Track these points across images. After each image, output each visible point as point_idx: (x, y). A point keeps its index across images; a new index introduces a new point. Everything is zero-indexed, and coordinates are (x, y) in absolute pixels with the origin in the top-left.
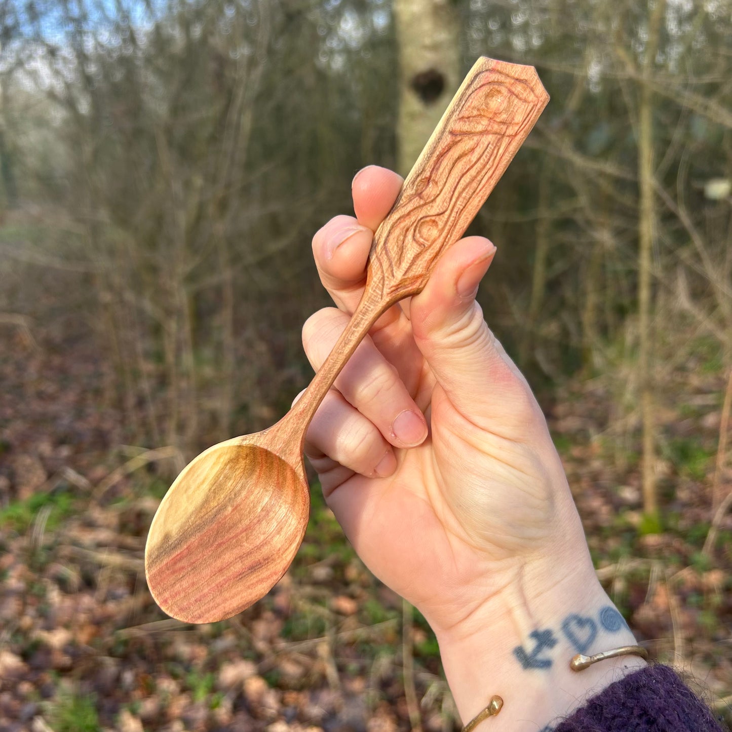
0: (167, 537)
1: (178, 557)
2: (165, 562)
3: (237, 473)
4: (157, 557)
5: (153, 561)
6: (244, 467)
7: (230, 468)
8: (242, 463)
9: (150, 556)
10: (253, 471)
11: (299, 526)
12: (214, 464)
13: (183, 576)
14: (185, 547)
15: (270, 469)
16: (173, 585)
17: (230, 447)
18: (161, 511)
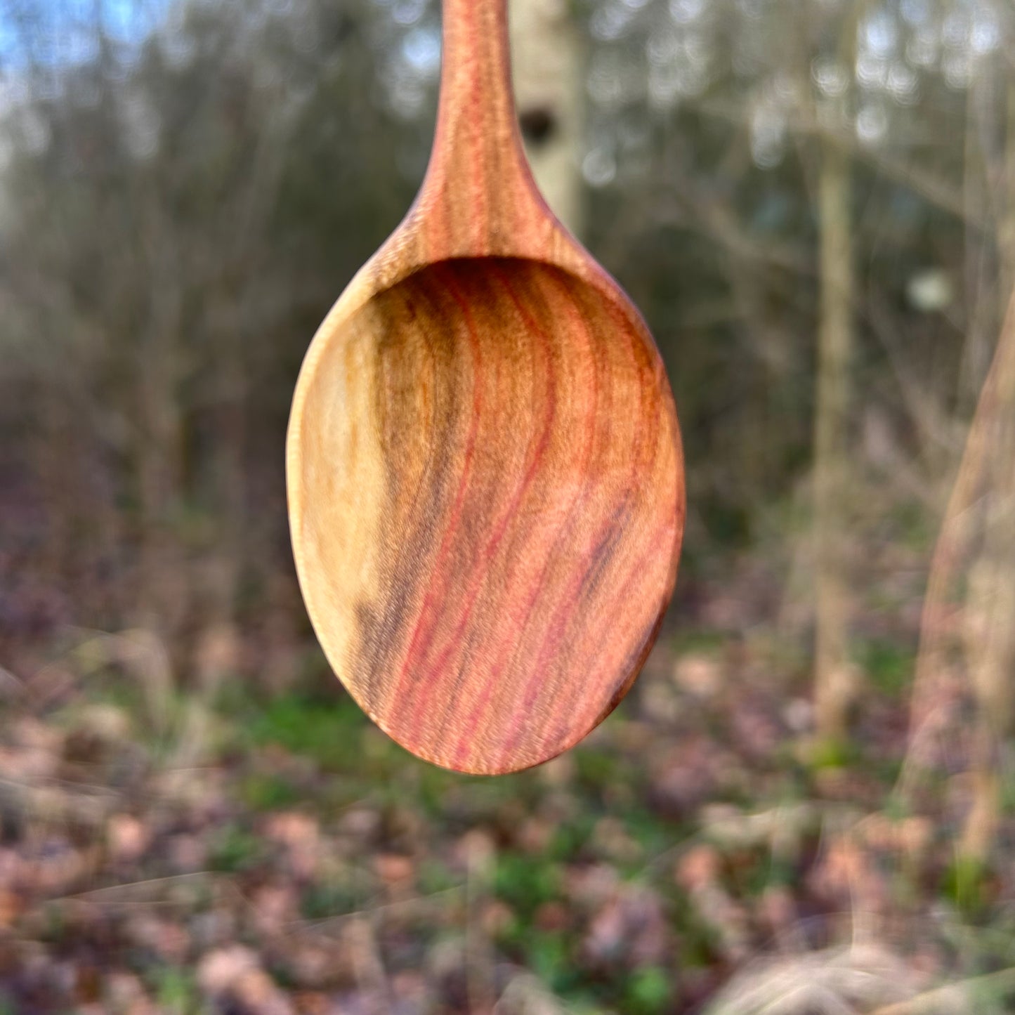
0: (363, 614)
1: (421, 637)
2: (398, 669)
3: (419, 364)
4: (375, 669)
5: (371, 685)
6: (422, 341)
7: (395, 363)
8: (414, 336)
9: (356, 679)
10: (449, 336)
11: (648, 390)
12: (349, 379)
13: (462, 671)
14: (420, 604)
15: (490, 301)
16: (453, 707)
17: (356, 315)
18: (308, 565)
